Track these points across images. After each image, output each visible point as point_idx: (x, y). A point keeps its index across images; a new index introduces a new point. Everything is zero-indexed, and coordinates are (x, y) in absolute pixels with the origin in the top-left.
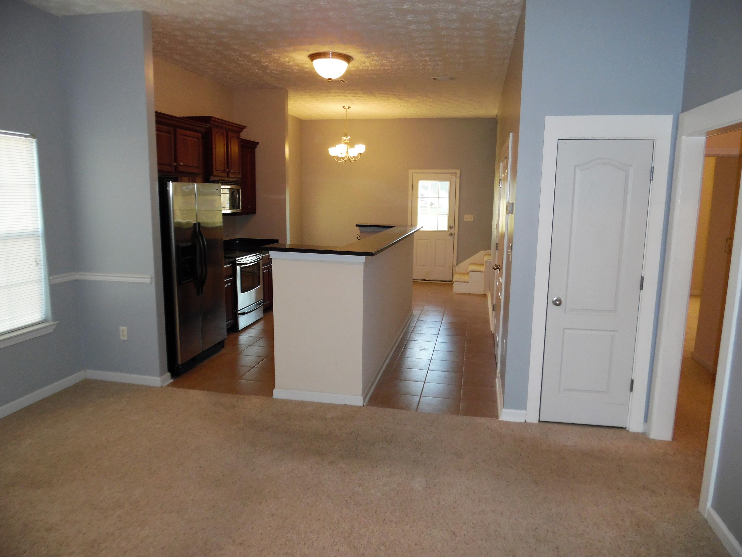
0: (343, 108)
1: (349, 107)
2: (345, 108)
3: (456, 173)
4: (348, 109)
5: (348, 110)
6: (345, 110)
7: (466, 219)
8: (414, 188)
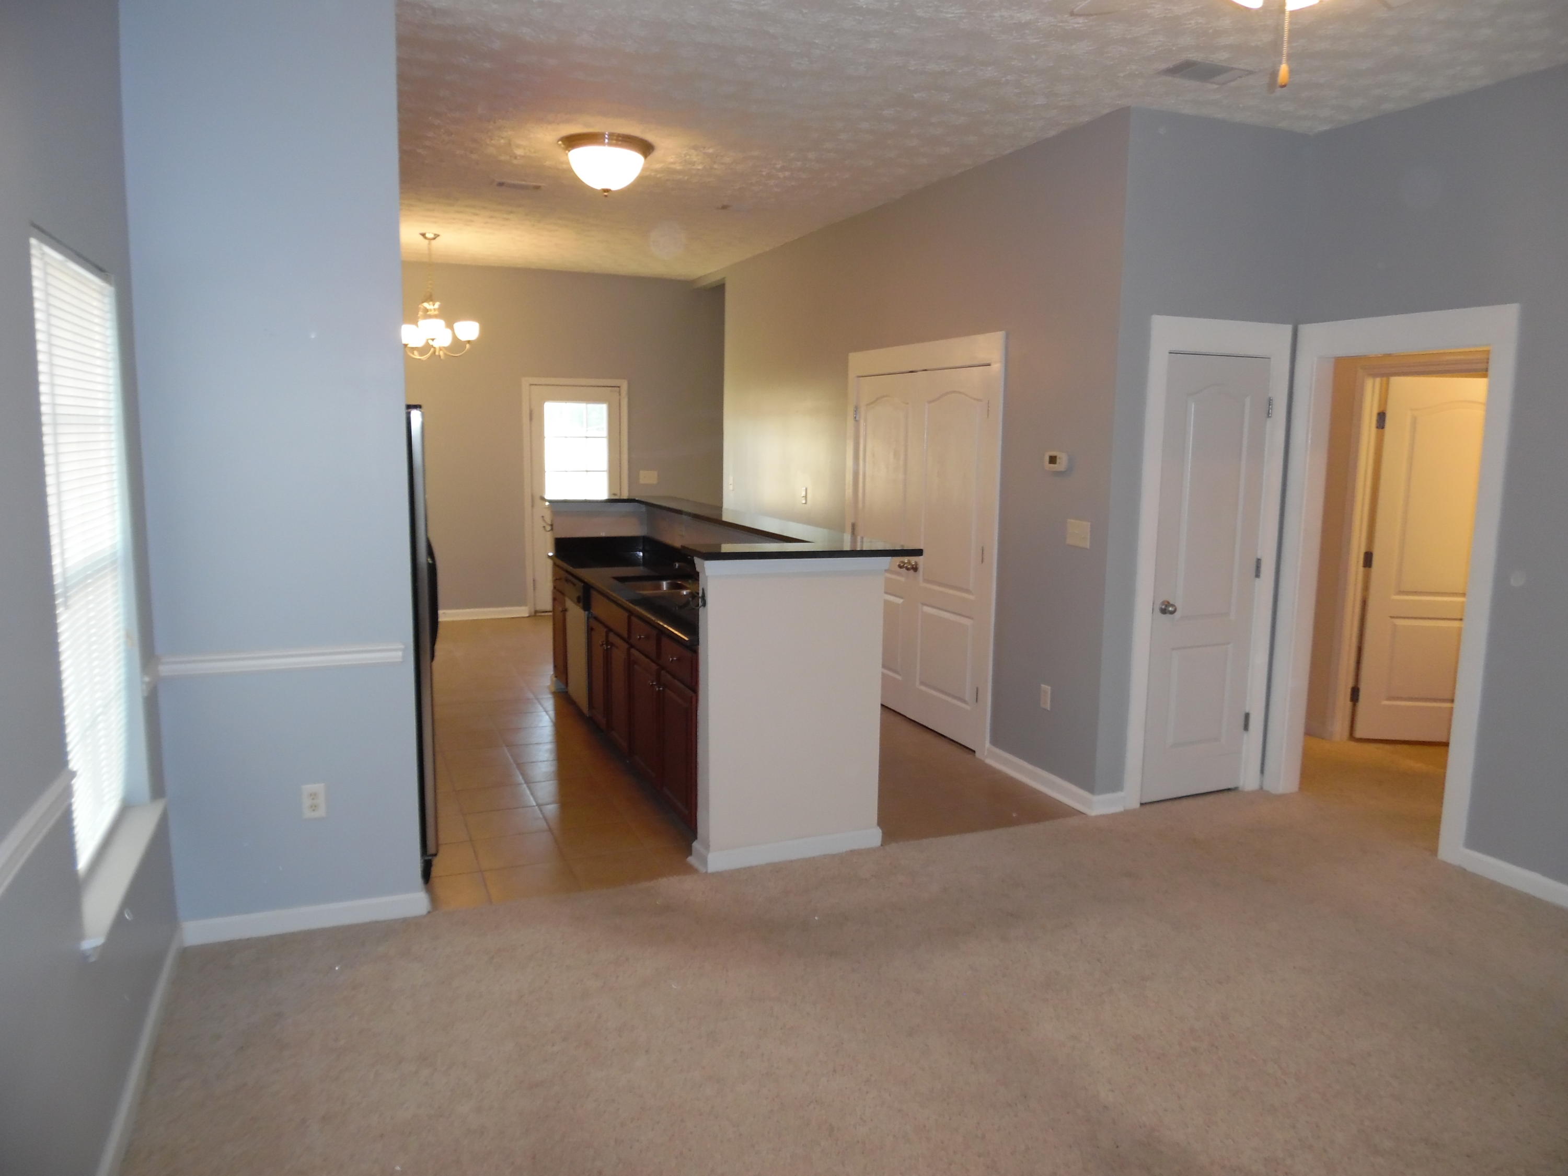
0: (421, 237)
1: (436, 236)
2: (426, 238)
3: (619, 387)
4: (434, 239)
5: (433, 242)
6: (427, 241)
7: (642, 481)
8: (536, 417)
